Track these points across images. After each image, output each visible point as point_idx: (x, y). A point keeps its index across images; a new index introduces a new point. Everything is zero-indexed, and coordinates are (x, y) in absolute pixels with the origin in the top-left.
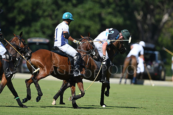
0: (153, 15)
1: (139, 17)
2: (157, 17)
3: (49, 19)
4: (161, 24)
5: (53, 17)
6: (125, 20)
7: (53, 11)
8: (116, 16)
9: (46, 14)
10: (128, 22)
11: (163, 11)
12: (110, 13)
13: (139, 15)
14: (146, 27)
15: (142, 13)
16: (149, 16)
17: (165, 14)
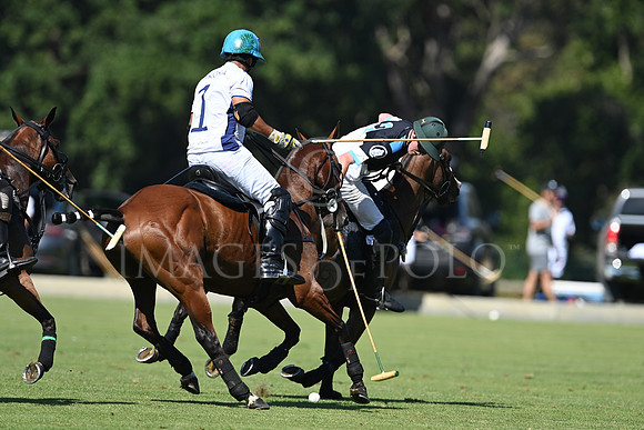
0: (448, 44)
1: (394, 52)
2: (465, 49)
3: (47, 59)
4: (481, 77)
5: (65, 50)
6: (341, 61)
7: (65, 27)
8: (305, 48)
9: (36, 38)
10: (352, 71)
11: (488, 25)
12: (282, 37)
13: (396, 41)
14: (421, 88)
15: (404, 35)
16: (432, 48)
17: (493, 40)
